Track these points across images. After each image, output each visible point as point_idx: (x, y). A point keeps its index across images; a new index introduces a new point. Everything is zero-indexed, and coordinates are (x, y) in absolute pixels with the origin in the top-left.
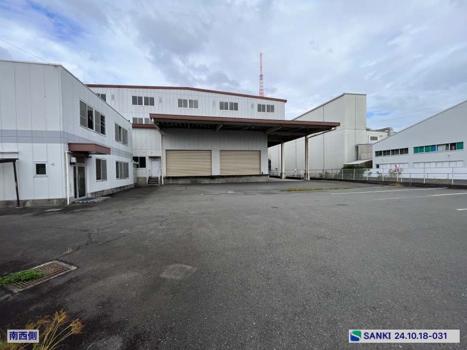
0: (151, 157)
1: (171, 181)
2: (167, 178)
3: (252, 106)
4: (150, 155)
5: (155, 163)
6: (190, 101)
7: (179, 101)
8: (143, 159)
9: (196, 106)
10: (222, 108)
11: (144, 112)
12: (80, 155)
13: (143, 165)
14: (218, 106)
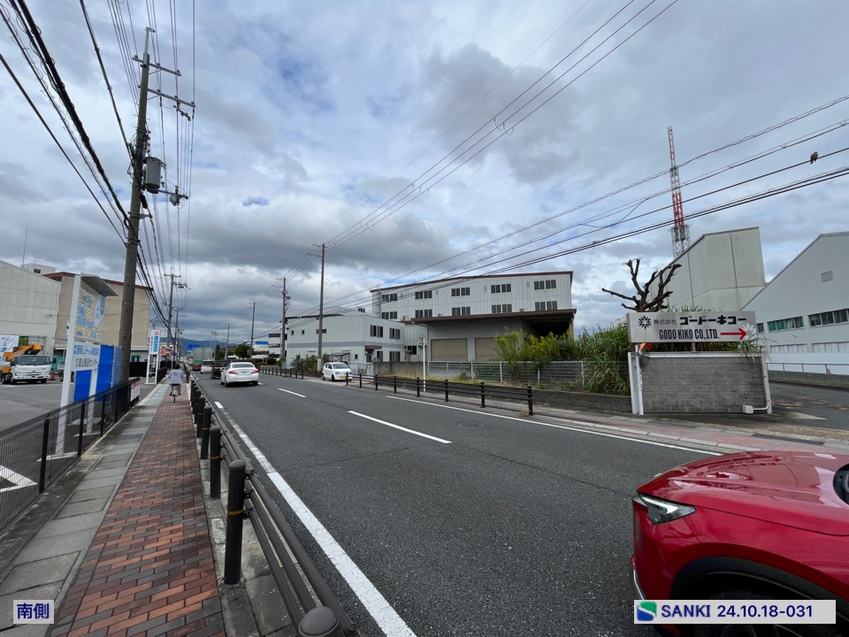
3: (528, 285)
4: (420, 345)
6: (463, 289)
7: (453, 290)
8: (415, 347)
9: (468, 294)
10: (493, 291)
11: (424, 305)
12: (369, 350)
13: (415, 352)
14: (489, 289)
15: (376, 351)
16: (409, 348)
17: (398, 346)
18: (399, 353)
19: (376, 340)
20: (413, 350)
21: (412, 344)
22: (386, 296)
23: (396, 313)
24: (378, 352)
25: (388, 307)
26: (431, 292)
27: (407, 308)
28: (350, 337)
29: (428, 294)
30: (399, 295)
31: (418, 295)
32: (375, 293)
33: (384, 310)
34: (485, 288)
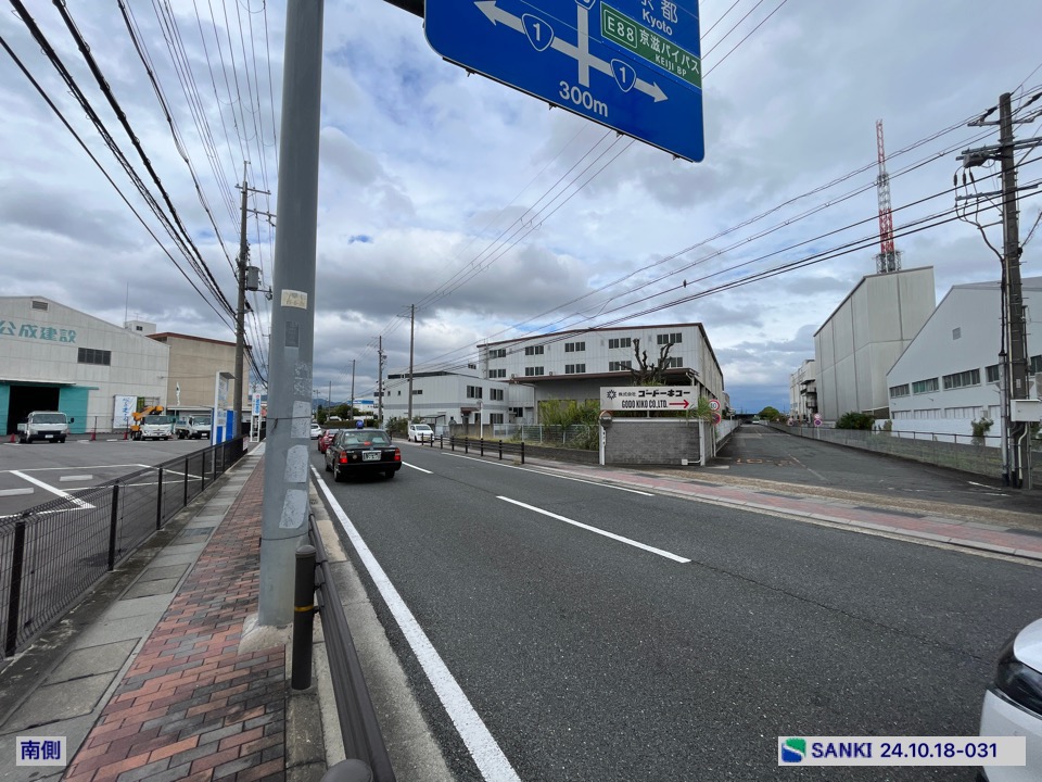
3: (651, 338)
4: (526, 406)
5: (530, 414)
6: (578, 344)
7: (567, 345)
8: (521, 409)
9: (583, 349)
10: (611, 347)
11: (535, 361)
12: (466, 413)
13: (521, 415)
14: (607, 344)
16: (515, 409)
18: (502, 415)
19: (474, 402)
20: (518, 412)
21: (518, 406)
22: (495, 351)
23: (504, 371)
24: (476, 415)
25: (495, 364)
26: (542, 348)
27: (517, 365)
28: (445, 398)
29: (540, 350)
30: (507, 351)
31: (529, 351)
32: (482, 348)
33: (491, 368)
34: (602, 343)
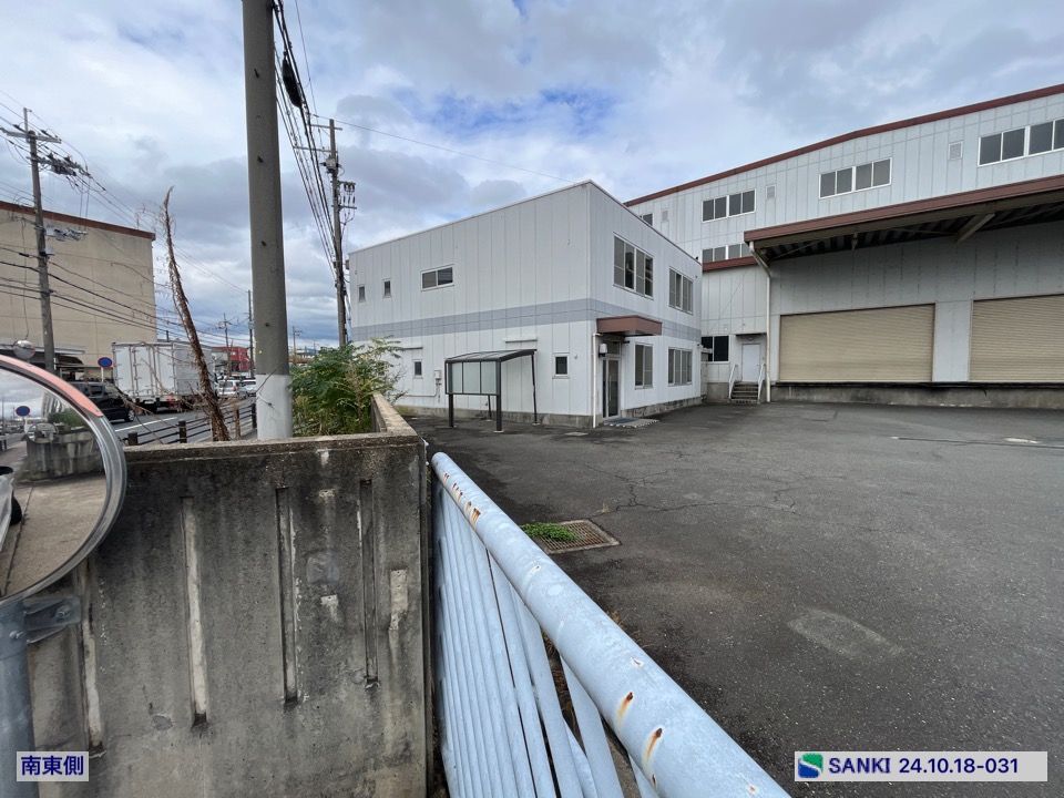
0: (740, 336)
1: (790, 395)
2: (781, 386)
4: (740, 332)
5: (752, 351)
6: (862, 169)
7: (826, 178)
8: (726, 340)
9: (885, 177)
12: (612, 337)
13: (724, 355)
14: (977, 151)
15: (634, 341)
16: (706, 341)
17: (689, 333)
18: (688, 354)
19: (630, 302)
20: (717, 348)
24: (639, 348)
29: (744, 201)
30: (658, 214)
31: (713, 209)
